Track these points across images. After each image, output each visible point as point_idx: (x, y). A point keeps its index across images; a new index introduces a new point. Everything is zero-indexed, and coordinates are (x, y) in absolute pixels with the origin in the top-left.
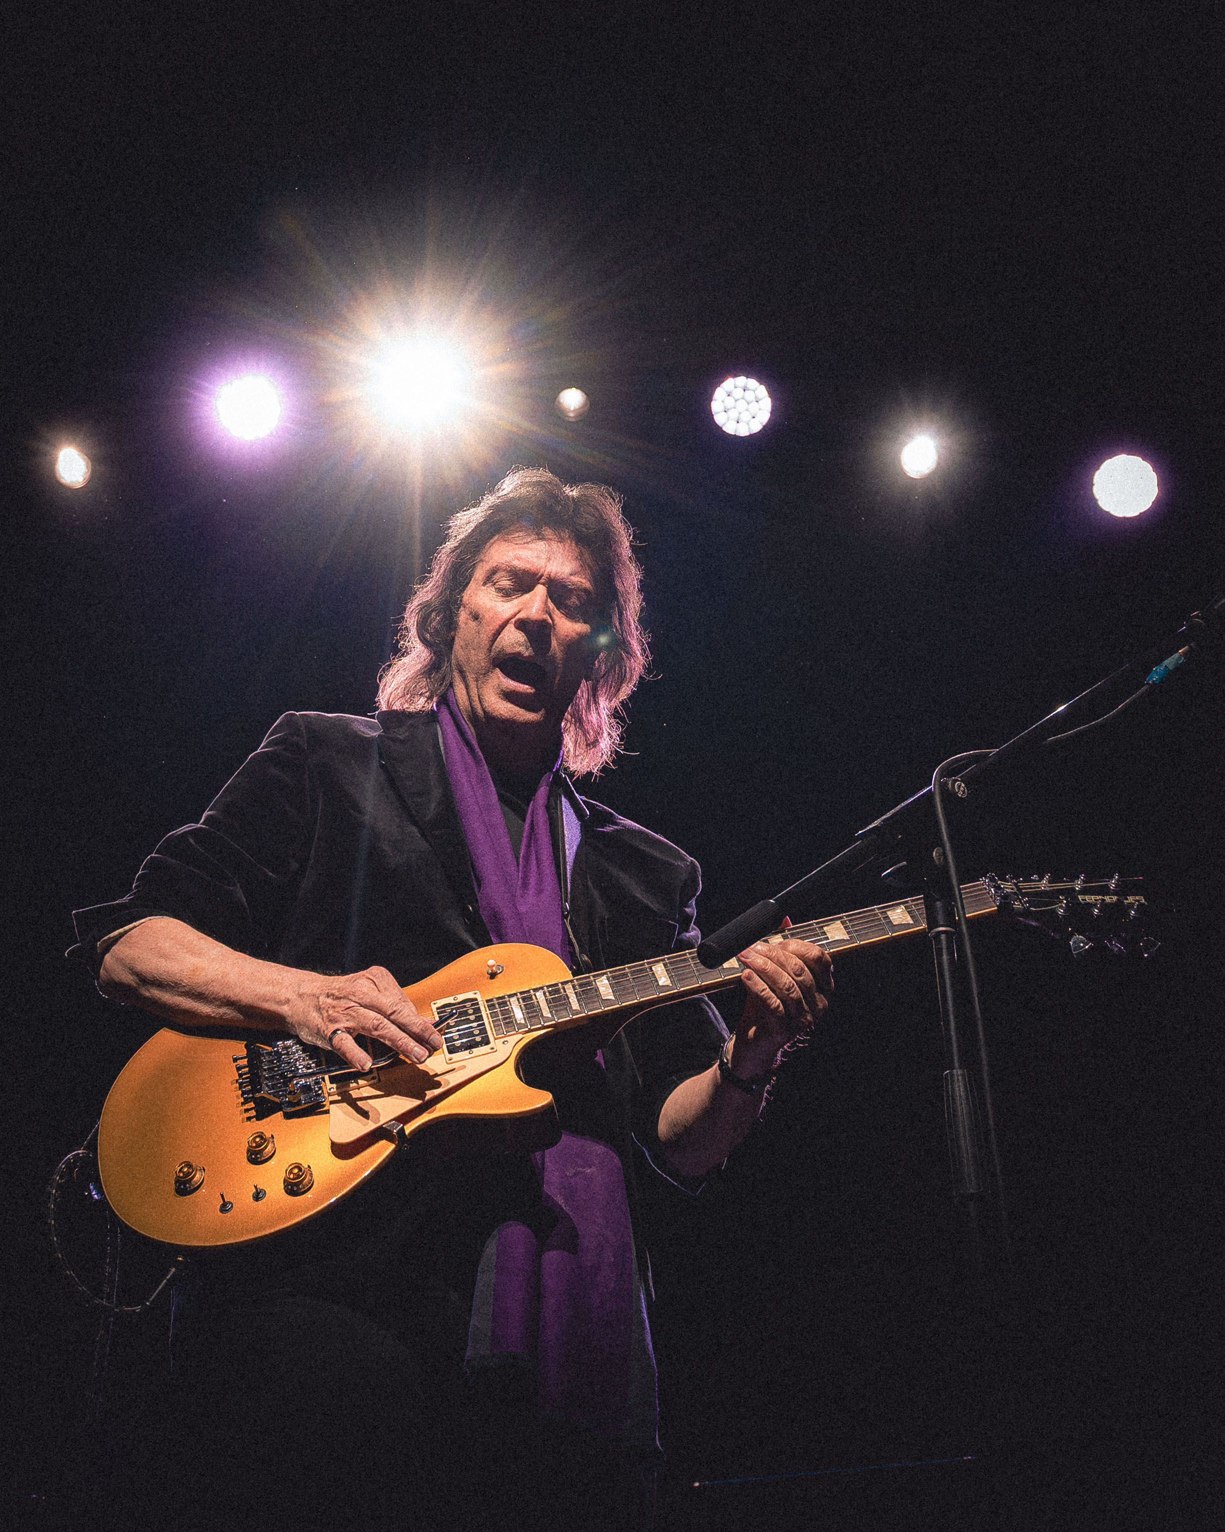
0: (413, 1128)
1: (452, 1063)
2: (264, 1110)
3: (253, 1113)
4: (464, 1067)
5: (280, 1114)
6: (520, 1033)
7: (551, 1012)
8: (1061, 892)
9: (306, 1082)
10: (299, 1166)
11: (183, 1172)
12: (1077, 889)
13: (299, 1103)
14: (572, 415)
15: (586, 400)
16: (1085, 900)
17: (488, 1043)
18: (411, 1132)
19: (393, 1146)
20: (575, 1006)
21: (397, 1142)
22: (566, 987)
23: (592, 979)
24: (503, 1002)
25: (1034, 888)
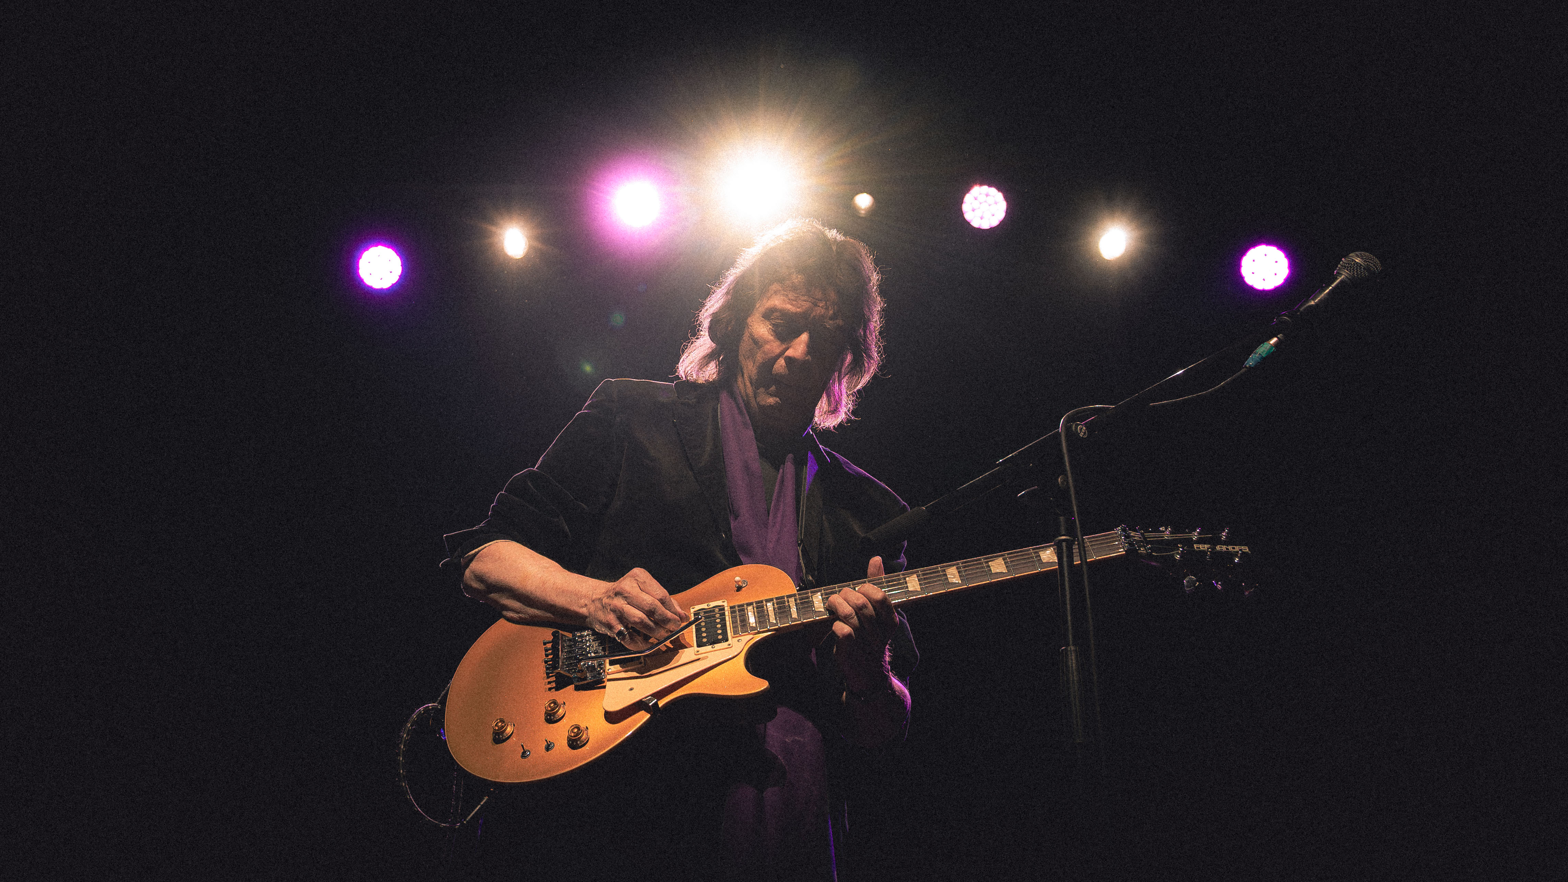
0: (663, 703)
1: (698, 655)
2: (561, 683)
3: (554, 685)
4: (707, 657)
5: (572, 686)
6: (751, 634)
7: (776, 619)
8: (1180, 541)
9: (592, 663)
10: (578, 727)
11: (498, 726)
12: (1194, 539)
13: (585, 679)
14: (863, 212)
15: (873, 203)
16: (1199, 548)
17: (727, 640)
18: (662, 707)
19: (648, 716)
20: (795, 615)
21: (652, 713)
22: (790, 600)
23: (810, 594)
24: (742, 609)
25: (1159, 537)
